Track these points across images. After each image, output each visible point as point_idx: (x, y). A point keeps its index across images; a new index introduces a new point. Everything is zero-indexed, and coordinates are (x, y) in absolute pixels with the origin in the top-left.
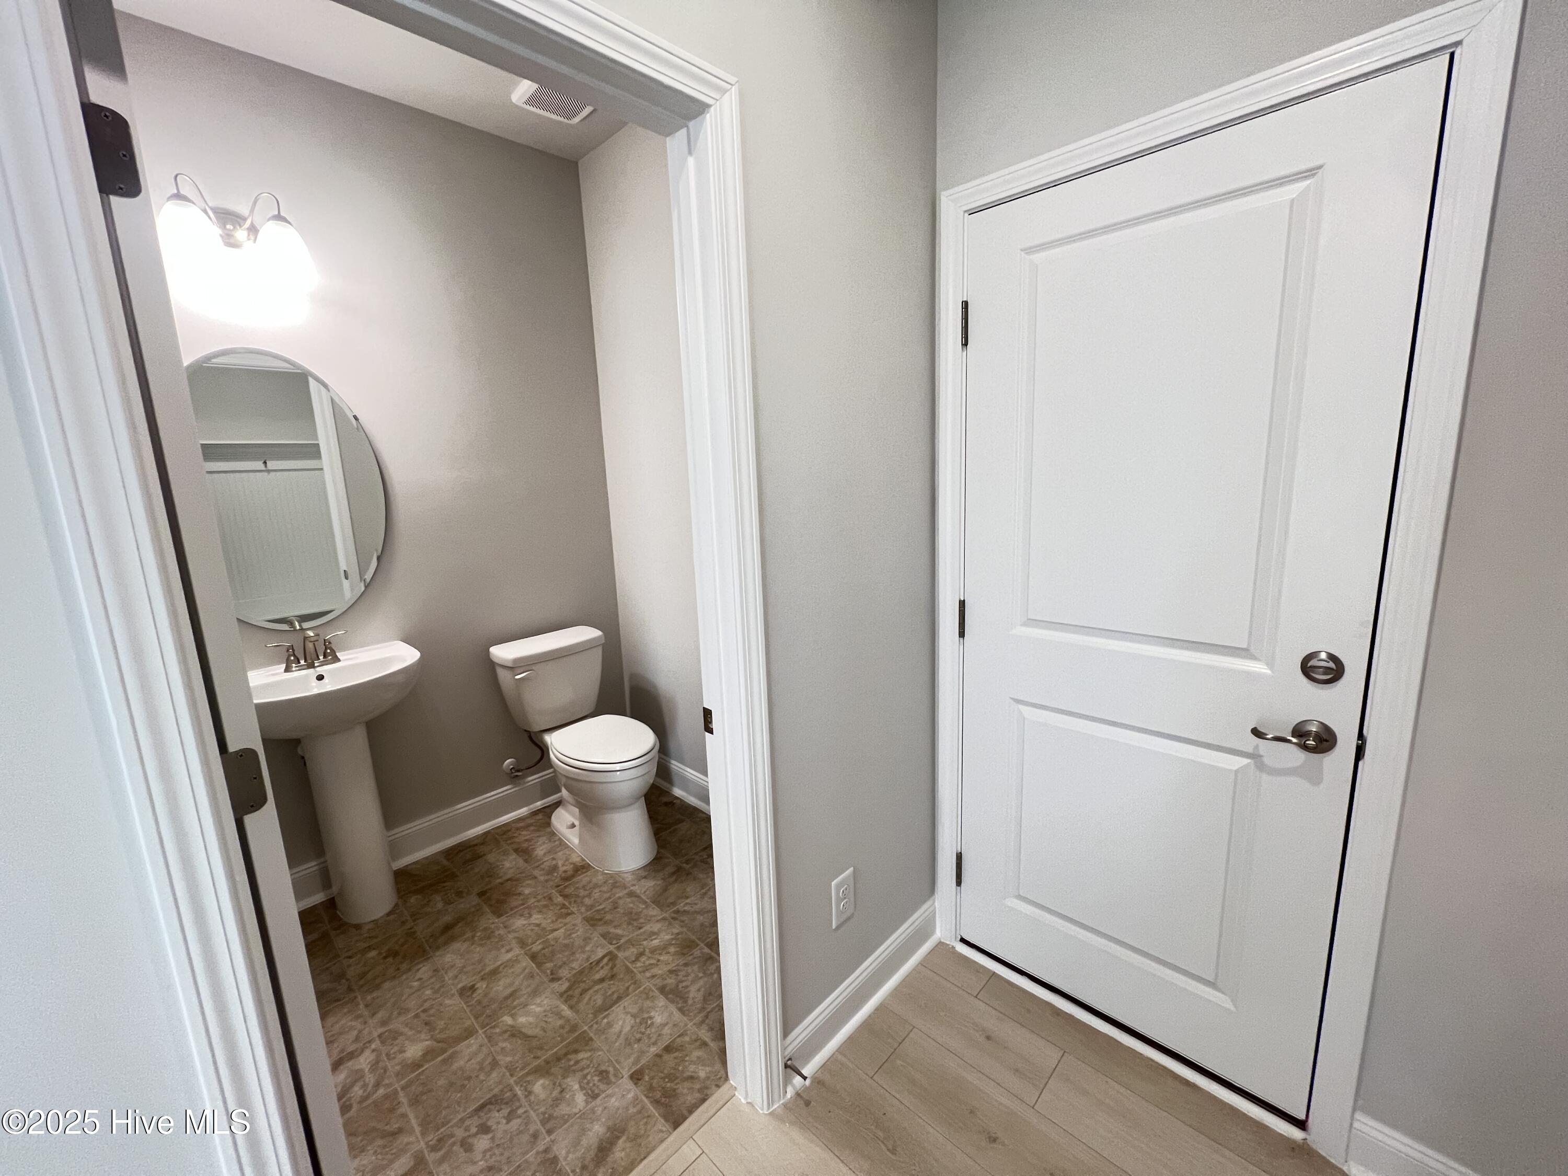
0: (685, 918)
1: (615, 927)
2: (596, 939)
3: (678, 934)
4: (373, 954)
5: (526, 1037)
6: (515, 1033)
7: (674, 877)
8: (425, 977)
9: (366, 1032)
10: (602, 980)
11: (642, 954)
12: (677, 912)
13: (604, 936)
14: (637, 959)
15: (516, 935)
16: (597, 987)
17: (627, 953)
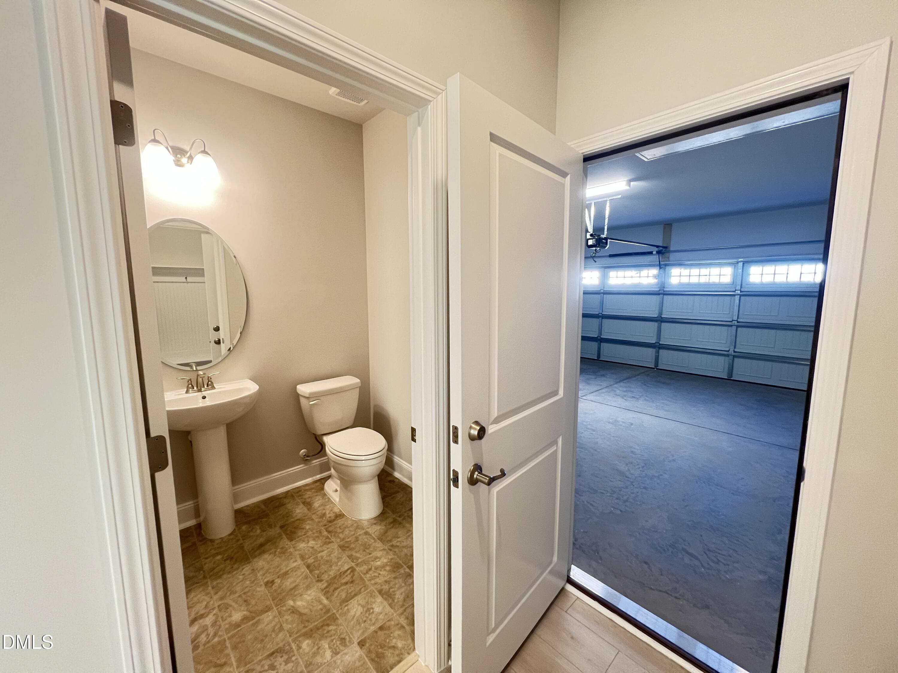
0: (396, 550)
1: (356, 552)
2: (345, 558)
3: (392, 559)
4: (219, 557)
5: (301, 614)
6: (294, 611)
7: (392, 525)
8: (247, 573)
9: (211, 603)
10: (346, 583)
11: (370, 569)
12: (392, 546)
13: (350, 557)
14: (367, 572)
15: (300, 552)
16: (342, 588)
17: (362, 569)
